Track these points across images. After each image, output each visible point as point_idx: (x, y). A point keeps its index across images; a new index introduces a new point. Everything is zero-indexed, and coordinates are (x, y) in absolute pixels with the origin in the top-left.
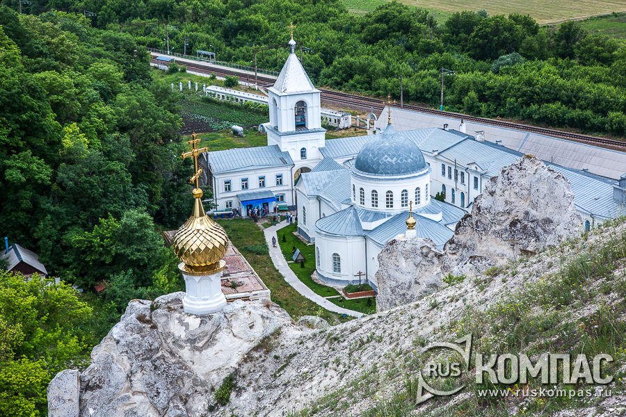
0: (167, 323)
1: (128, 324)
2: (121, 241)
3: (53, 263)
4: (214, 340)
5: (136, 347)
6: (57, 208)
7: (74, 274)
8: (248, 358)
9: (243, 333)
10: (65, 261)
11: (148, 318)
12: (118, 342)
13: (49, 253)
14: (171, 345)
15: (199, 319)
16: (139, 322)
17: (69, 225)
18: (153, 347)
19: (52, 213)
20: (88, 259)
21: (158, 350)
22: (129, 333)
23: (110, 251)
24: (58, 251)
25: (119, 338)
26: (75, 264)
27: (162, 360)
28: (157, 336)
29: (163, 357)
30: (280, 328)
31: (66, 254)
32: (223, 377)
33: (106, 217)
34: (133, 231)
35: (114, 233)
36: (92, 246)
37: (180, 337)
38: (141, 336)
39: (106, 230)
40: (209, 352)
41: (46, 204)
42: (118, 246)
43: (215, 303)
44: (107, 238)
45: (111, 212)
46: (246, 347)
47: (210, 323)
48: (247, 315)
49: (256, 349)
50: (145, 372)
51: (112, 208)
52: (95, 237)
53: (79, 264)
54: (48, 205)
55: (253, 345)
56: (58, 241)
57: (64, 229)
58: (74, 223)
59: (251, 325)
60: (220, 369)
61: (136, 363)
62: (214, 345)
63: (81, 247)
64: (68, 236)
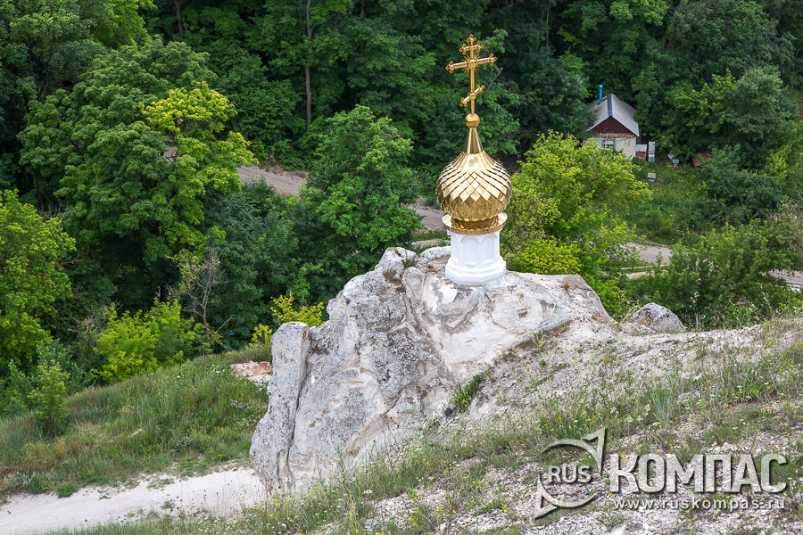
0: (419, 287)
1: (370, 279)
2: (734, 106)
3: (651, 124)
4: (468, 322)
5: (371, 313)
6: (666, 56)
7: (672, 141)
8: (509, 356)
9: (507, 321)
10: (663, 123)
11: (397, 276)
12: (348, 302)
13: (647, 110)
14: (420, 316)
15: (456, 291)
16: (384, 280)
17: (677, 79)
18: (392, 316)
19: (656, 61)
20: (690, 124)
21: (399, 321)
22: (367, 292)
23: (717, 118)
24: (658, 110)
25: (350, 297)
26: (675, 127)
27: (404, 335)
28: (402, 303)
29: (406, 331)
30: (569, 323)
31: (666, 114)
32: (475, 374)
33: (723, 74)
34: (751, 96)
35: (727, 95)
36: (698, 109)
37: (431, 309)
38: (380, 300)
39: (719, 90)
40: (461, 337)
41: (654, 49)
42: (729, 112)
43: (481, 273)
44: (717, 101)
45: (730, 68)
46: (510, 340)
47: (467, 299)
48: (516, 299)
49: (523, 345)
50: (377, 347)
51: (733, 64)
52: (702, 98)
53: (679, 129)
54: (655, 51)
55: (521, 339)
56: (660, 97)
57: (669, 83)
58: (683, 77)
59: (521, 312)
60: (471, 362)
61: (367, 334)
62: (468, 329)
63: (684, 109)
64: (673, 92)
